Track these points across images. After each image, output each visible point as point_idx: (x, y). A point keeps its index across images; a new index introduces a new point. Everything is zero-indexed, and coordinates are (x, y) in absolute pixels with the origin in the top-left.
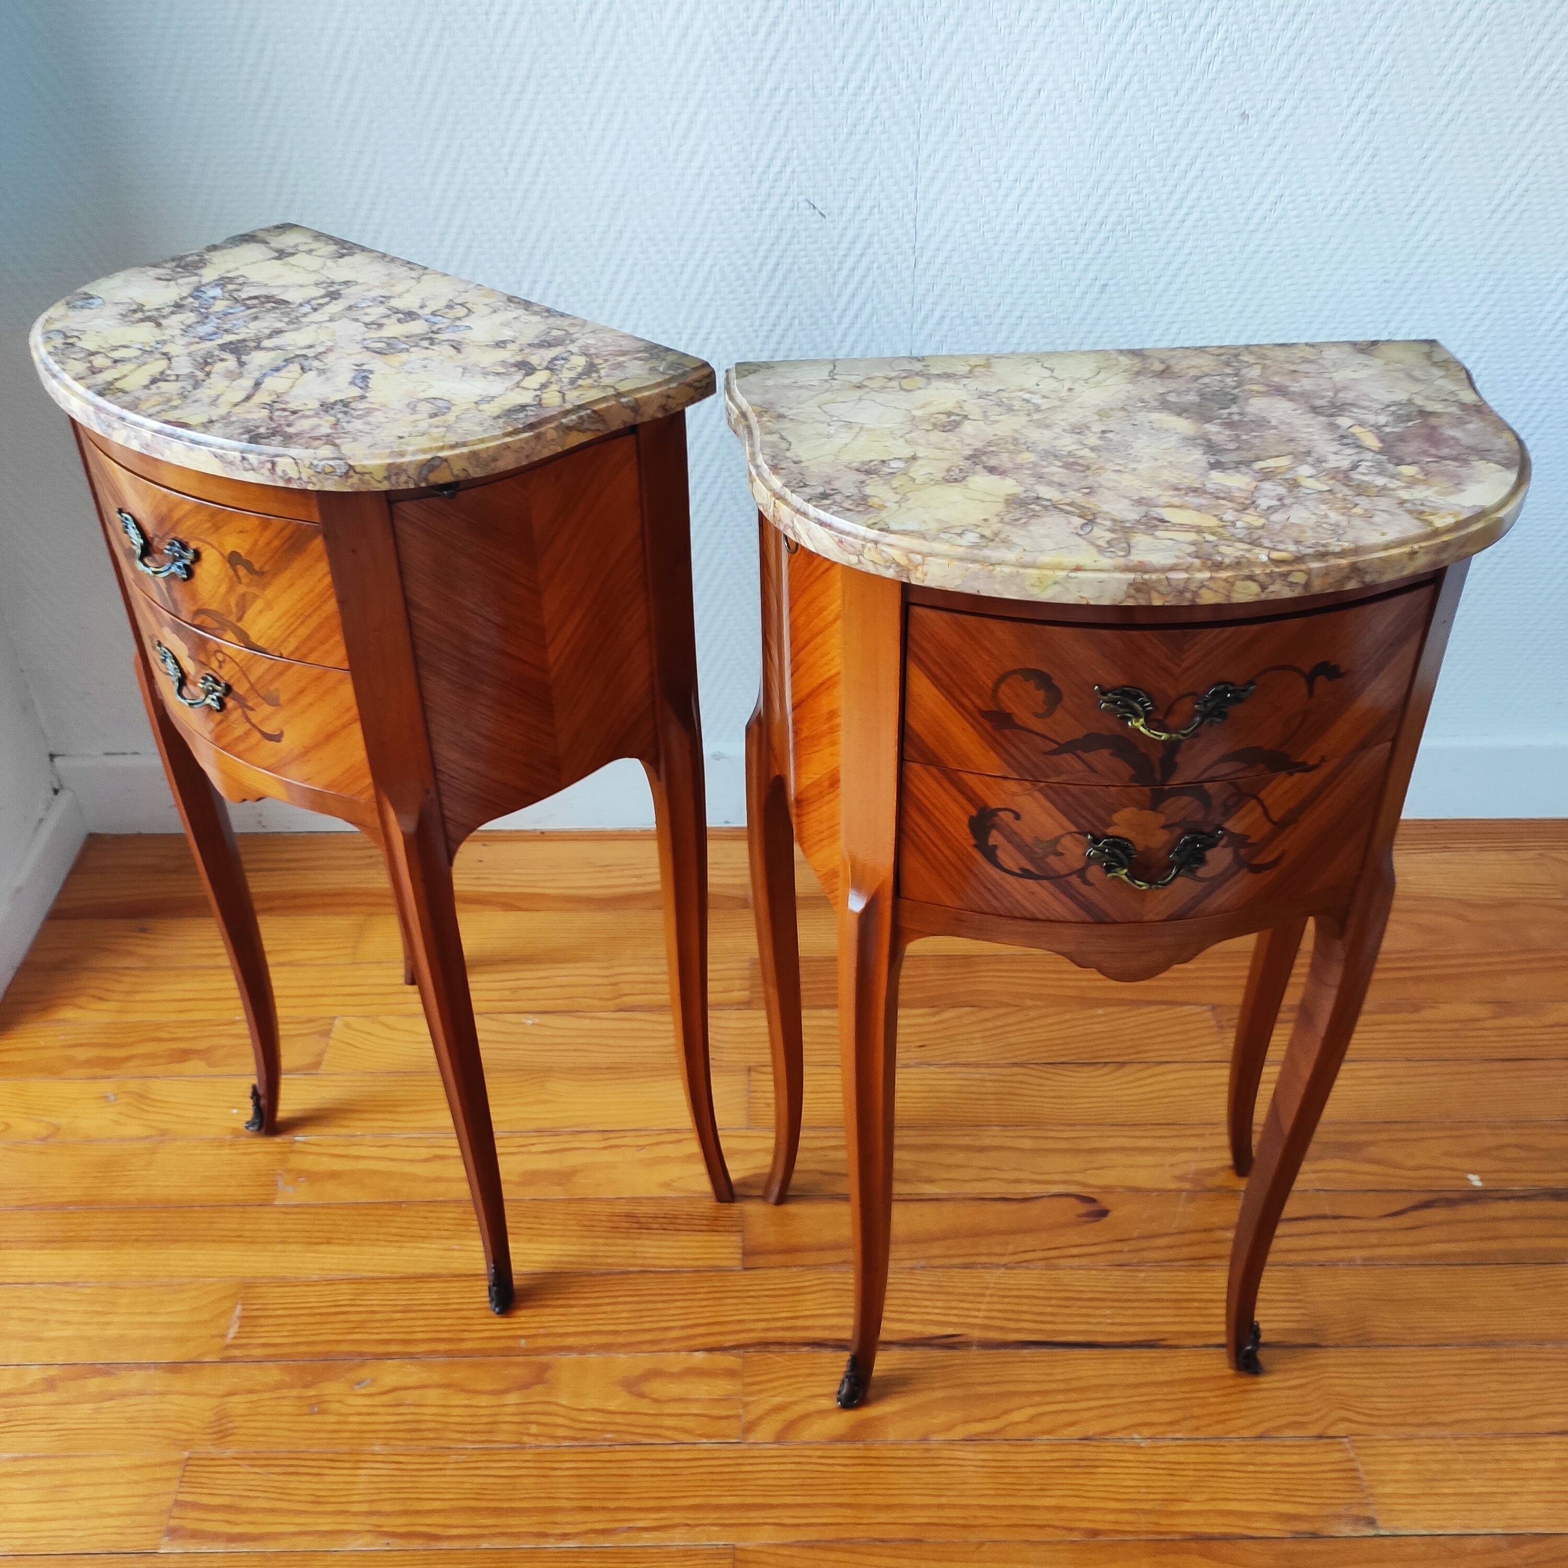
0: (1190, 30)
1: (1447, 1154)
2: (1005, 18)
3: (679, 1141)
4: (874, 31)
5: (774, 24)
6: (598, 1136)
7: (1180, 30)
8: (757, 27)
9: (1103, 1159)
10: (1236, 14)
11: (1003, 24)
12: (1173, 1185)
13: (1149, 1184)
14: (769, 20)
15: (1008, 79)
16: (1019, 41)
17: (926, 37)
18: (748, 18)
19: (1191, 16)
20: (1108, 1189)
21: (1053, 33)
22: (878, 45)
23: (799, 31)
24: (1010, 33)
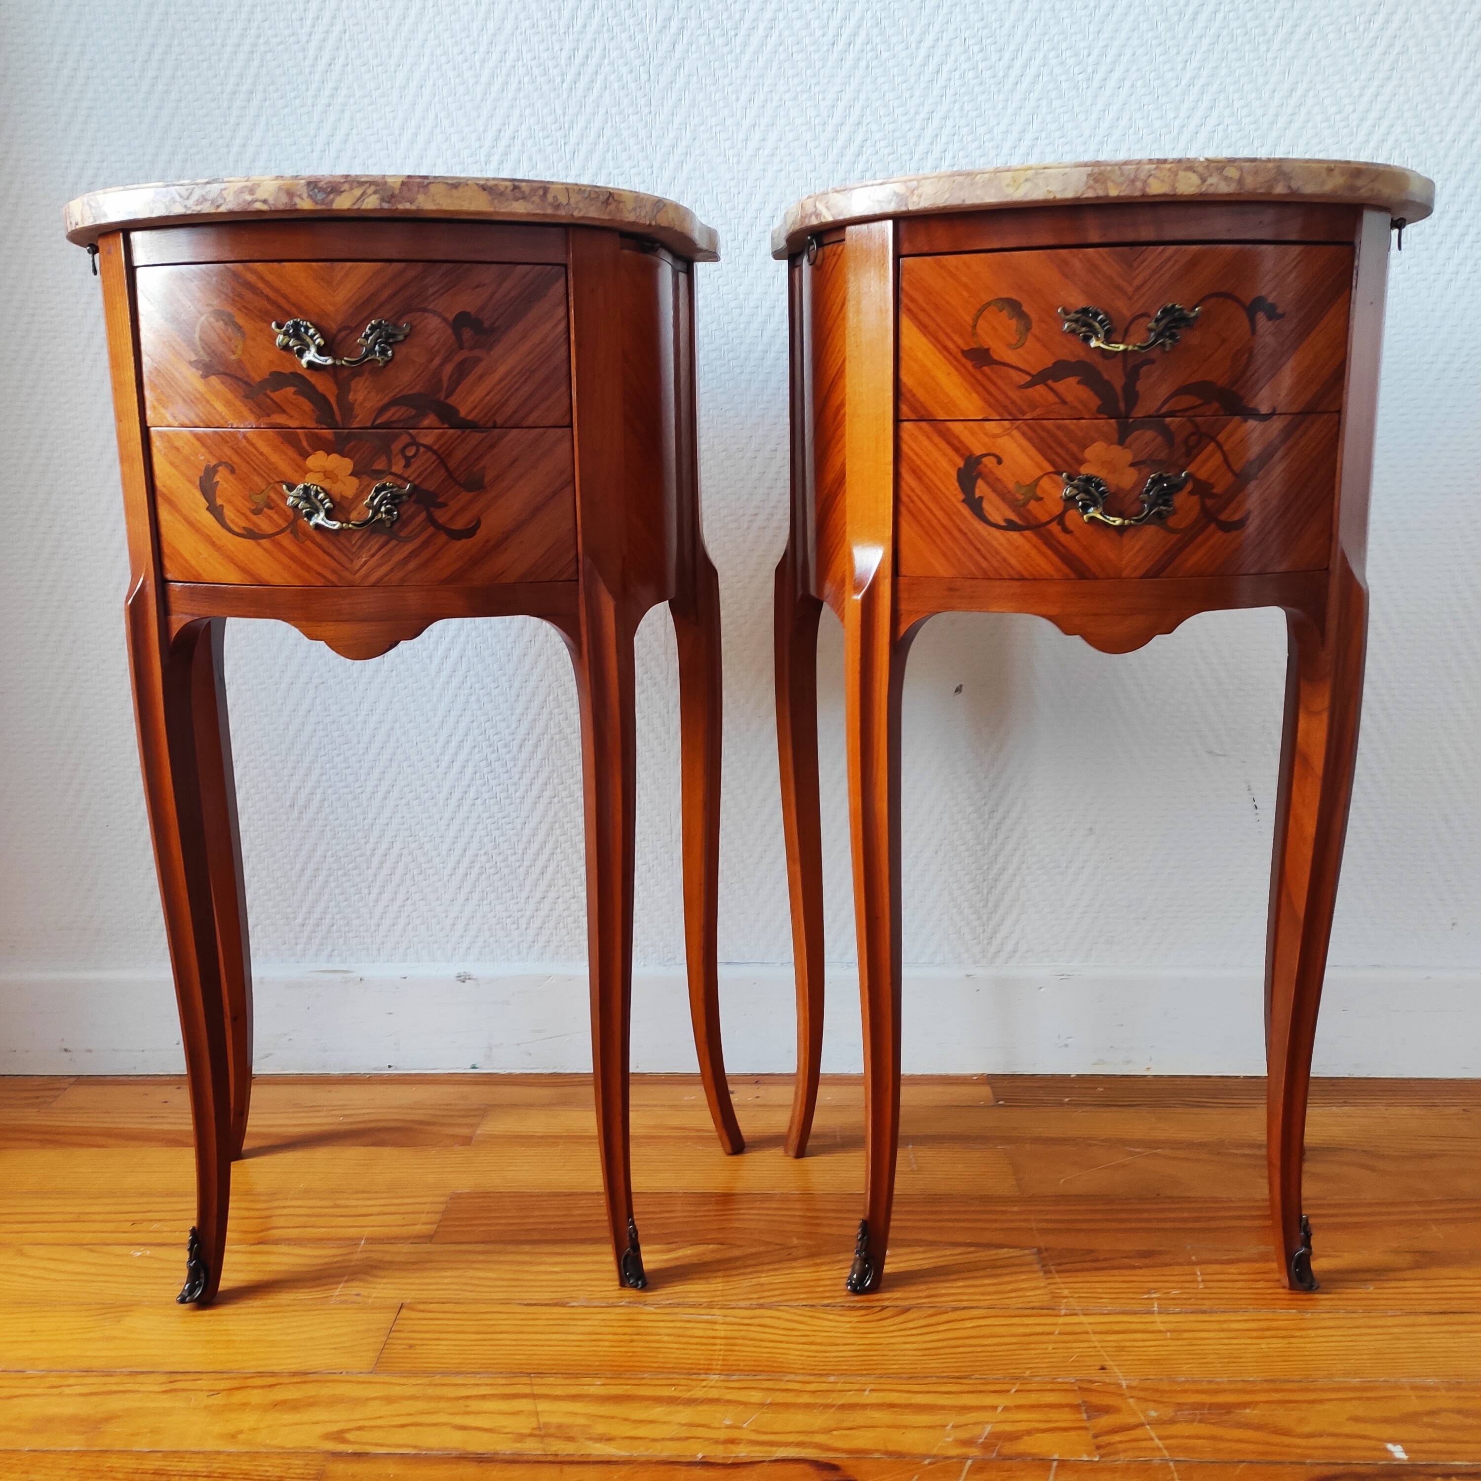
0: (916, 157)
1: (1356, 1419)
2: (732, 148)
3: (270, 1386)
4: (604, 160)
5: (506, 154)
6: (164, 1378)
7: (908, 157)
8: (489, 156)
9: (859, 1418)
10: (961, 140)
11: (731, 153)
12: (954, 1451)
13: (921, 1449)
14: (500, 149)
15: (740, 207)
16: (747, 170)
17: (656, 165)
18: (481, 147)
19: (916, 144)
20: (859, 1454)
21: (781, 161)
22: (610, 174)
23: (531, 159)
24: (738, 162)
